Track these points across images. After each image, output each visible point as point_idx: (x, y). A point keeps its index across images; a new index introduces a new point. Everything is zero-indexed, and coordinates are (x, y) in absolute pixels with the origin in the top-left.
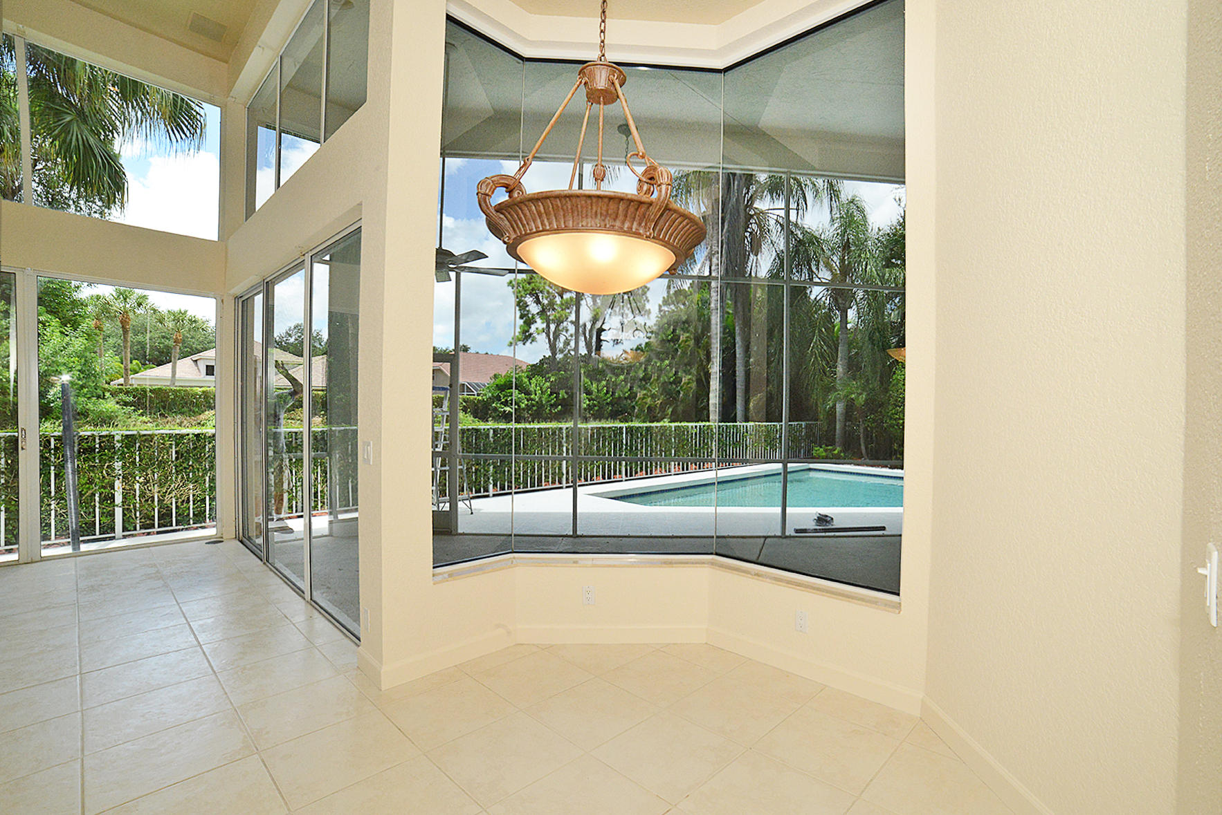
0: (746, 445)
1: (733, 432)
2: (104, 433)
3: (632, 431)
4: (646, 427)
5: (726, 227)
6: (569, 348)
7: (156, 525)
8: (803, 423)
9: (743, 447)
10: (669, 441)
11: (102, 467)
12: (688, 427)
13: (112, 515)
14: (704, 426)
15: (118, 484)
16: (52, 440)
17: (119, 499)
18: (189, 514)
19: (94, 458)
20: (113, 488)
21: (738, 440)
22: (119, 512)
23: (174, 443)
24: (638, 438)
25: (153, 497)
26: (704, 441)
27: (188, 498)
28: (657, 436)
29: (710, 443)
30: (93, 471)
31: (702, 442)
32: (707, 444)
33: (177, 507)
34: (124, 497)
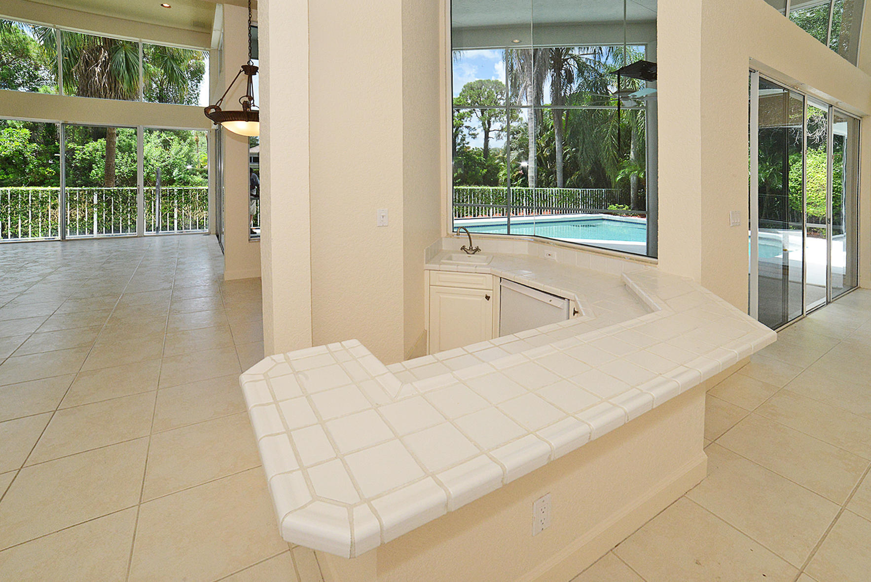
0: (552, 202)
1: (541, 194)
2: (170, 189)
3: (459, 191)
4: (470, 189)
5: (535, 69)
6: (464, 142)
7: (190, 228)
8: (603, 190)
9: (550, 203)
10: (489, 198)
11: (170, 202)
12: (503, 190)
13: (173, 223)
14: (516, 189)
15: (176, 210)
16: (153, 191)
17: (176, 216)
18: (203, 225)
19: (167, 198)
20: (174, 211)
21: (545, 198)
22: (176, 222)
23: (198, 193)
24: (464, 195)
25: (189, 216)
26: (516, 199)
27: (203, 217)
28: (478, 195)
29: (521, 200)
30: (166, 204)
31: (515, 199)
32: (519, 200)
33: (199, 221)
34: (178, 215)
